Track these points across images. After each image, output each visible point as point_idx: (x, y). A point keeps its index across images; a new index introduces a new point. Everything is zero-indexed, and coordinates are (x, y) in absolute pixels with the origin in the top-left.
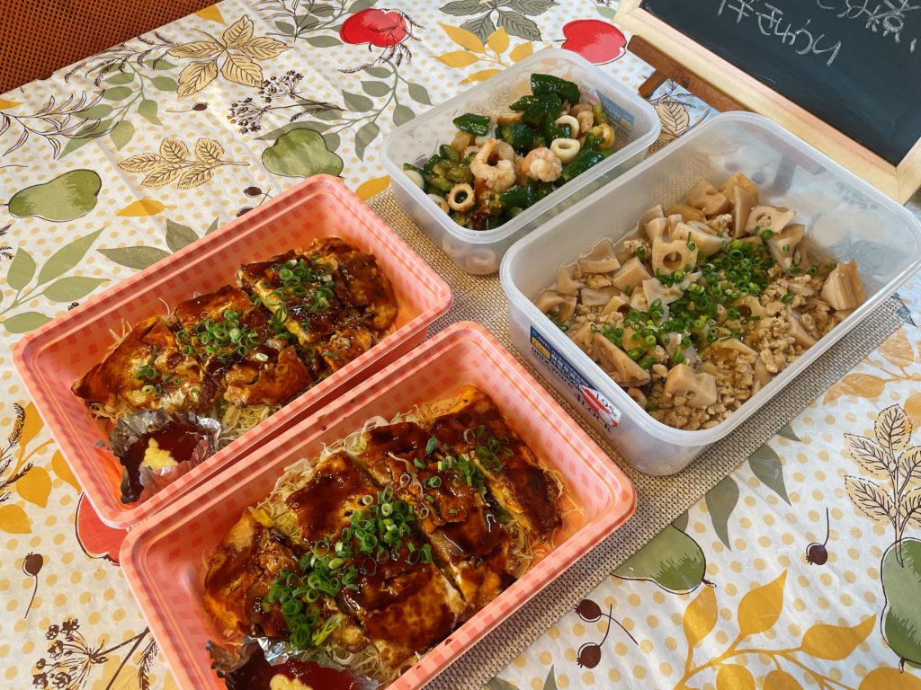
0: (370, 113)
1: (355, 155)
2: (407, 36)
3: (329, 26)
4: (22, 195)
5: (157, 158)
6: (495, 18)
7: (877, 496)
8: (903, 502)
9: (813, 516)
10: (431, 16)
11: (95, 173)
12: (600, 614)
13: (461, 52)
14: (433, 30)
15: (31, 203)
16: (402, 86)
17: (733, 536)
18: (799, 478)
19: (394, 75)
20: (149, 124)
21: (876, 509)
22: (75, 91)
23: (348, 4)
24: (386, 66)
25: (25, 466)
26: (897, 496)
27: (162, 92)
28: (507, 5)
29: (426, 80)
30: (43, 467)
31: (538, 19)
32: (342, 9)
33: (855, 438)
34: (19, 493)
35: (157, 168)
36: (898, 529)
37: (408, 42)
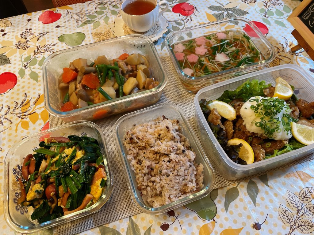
1: (160, 49)
2: (193, 14)
3: (170, 5)
4: (64, 36)
5: (103, 35)
6: (225, 14)
7: (289, 216)
8: (298, 222)
9: (262, 214)
10: (204, 9)
11: (85, 34)
12: (174, 216)
14: (203, 14)
15: (65, 39)
17: (230, 209)
18: (262, 199)
19: (183, 26)
20: (105, 24)
21: (287, 220)
22: (89, 9)
24: (182, 22)
25: (34, 112)
26: (297, 219)
27: (113, 15)
28: (231, 11)
30: (38, 113)
32: (176, 1)
33: (291, 193)
34: (30, 119)
35: (102, 37)
36: (292, 229)
37: (193, 16)
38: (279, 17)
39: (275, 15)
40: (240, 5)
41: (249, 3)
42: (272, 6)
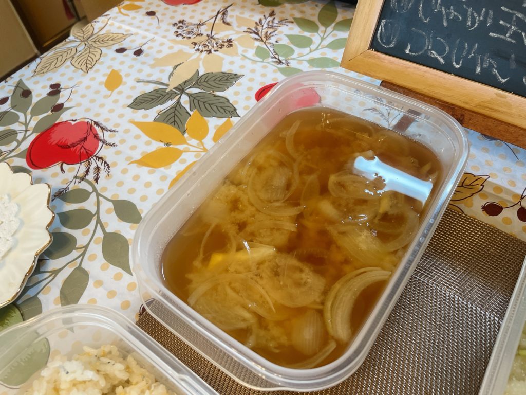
0: (75, 254)
2: (100, 144)
3: (13, 154)
6: (185, 102)
10: (121, 116)
13: (163, 148)
14: (127, 131)
16: (106, 206)
19: (94, 194)
23: (33, 124)
24: (84, 185)
28: (193, 86)
29: (132, 191)
31: (229, 93)
32: (26, 131)
37: (103, 152)
38: (307, 50)
39: (297, 51)
40: (201, 63)
41: (219, 49)
42: (272, 32)
